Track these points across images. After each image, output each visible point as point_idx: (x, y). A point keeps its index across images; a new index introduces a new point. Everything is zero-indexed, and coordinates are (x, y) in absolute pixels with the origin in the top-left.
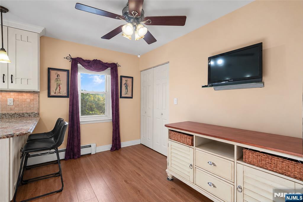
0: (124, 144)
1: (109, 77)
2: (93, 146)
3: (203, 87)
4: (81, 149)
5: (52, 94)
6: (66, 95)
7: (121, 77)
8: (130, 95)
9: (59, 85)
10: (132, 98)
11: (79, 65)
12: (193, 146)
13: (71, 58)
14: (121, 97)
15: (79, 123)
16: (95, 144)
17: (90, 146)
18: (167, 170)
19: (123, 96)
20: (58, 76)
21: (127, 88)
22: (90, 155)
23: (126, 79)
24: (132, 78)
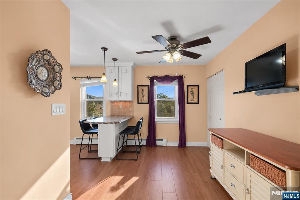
0: (189, 144)
1: (176, 87)
2: (165, 140)
3: (234, 93)
4: (156, 141)
5: (140, 102)
6: (147, 102)
7: (188, 86)
8: (196, 102)
9: (144, 96)
10: (198, 103)
11: (155, 81)
12: (223, 149)
13: (150, 77)
14: (188, 103)
15: (155, 122)
16: (166, 139)
17: (162, 140)
18: (210, 170)
19: (189, 102)
20: (142, 90)
21: (193, 95)
22: (162, 146)
23: (192, 87)
24: (198, 86)
